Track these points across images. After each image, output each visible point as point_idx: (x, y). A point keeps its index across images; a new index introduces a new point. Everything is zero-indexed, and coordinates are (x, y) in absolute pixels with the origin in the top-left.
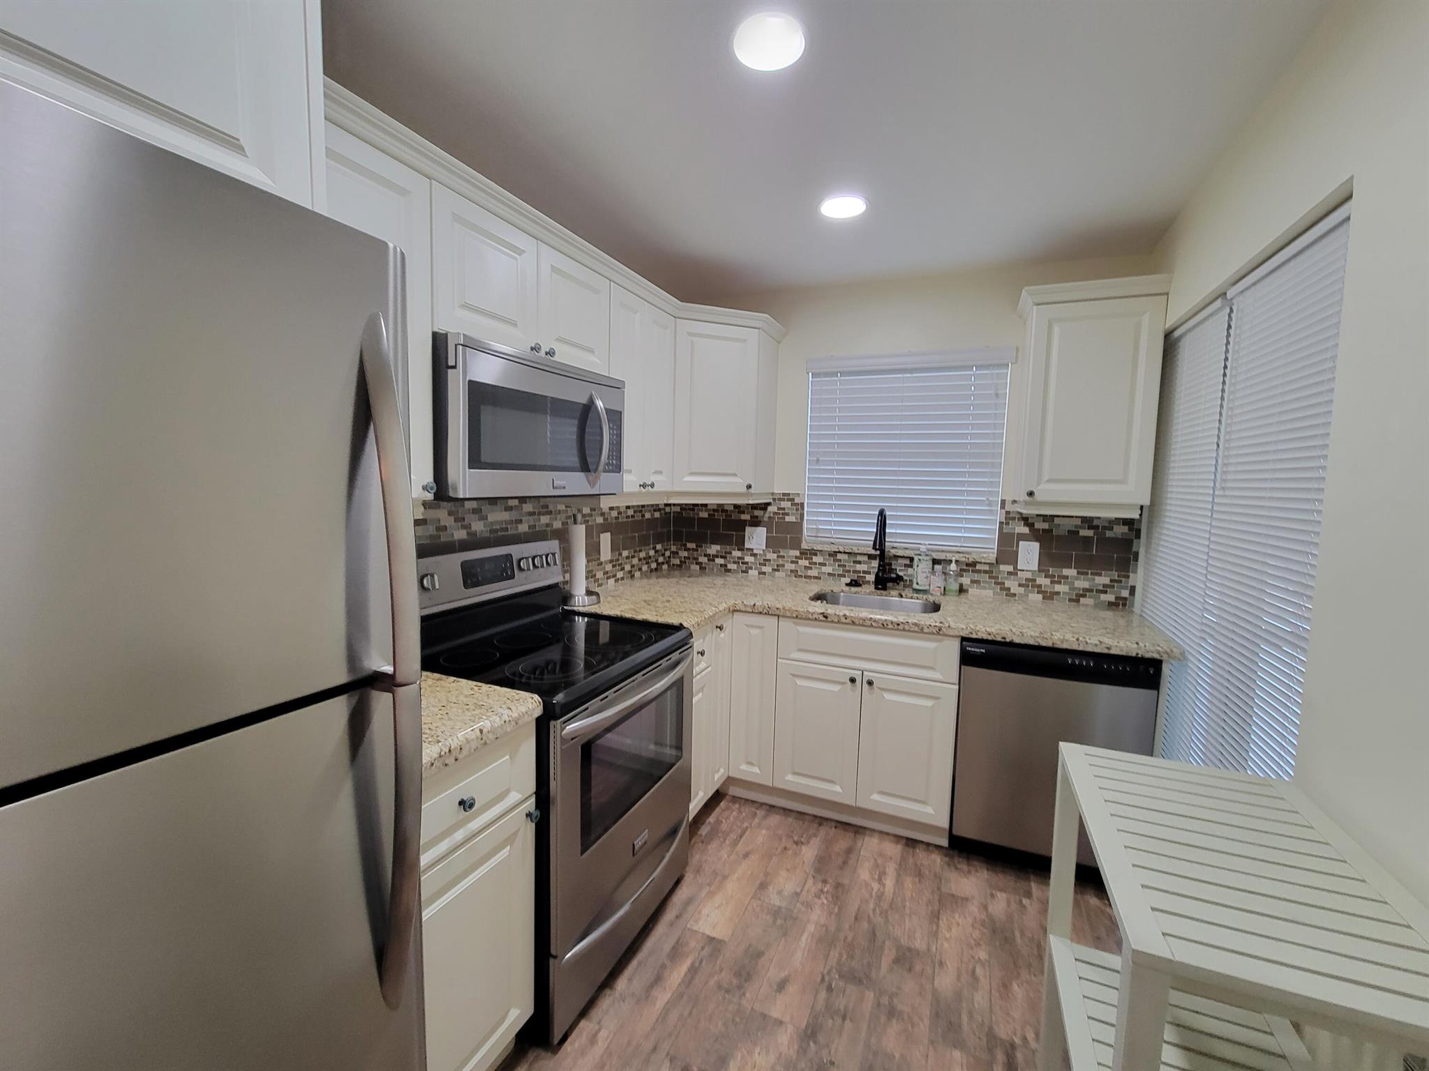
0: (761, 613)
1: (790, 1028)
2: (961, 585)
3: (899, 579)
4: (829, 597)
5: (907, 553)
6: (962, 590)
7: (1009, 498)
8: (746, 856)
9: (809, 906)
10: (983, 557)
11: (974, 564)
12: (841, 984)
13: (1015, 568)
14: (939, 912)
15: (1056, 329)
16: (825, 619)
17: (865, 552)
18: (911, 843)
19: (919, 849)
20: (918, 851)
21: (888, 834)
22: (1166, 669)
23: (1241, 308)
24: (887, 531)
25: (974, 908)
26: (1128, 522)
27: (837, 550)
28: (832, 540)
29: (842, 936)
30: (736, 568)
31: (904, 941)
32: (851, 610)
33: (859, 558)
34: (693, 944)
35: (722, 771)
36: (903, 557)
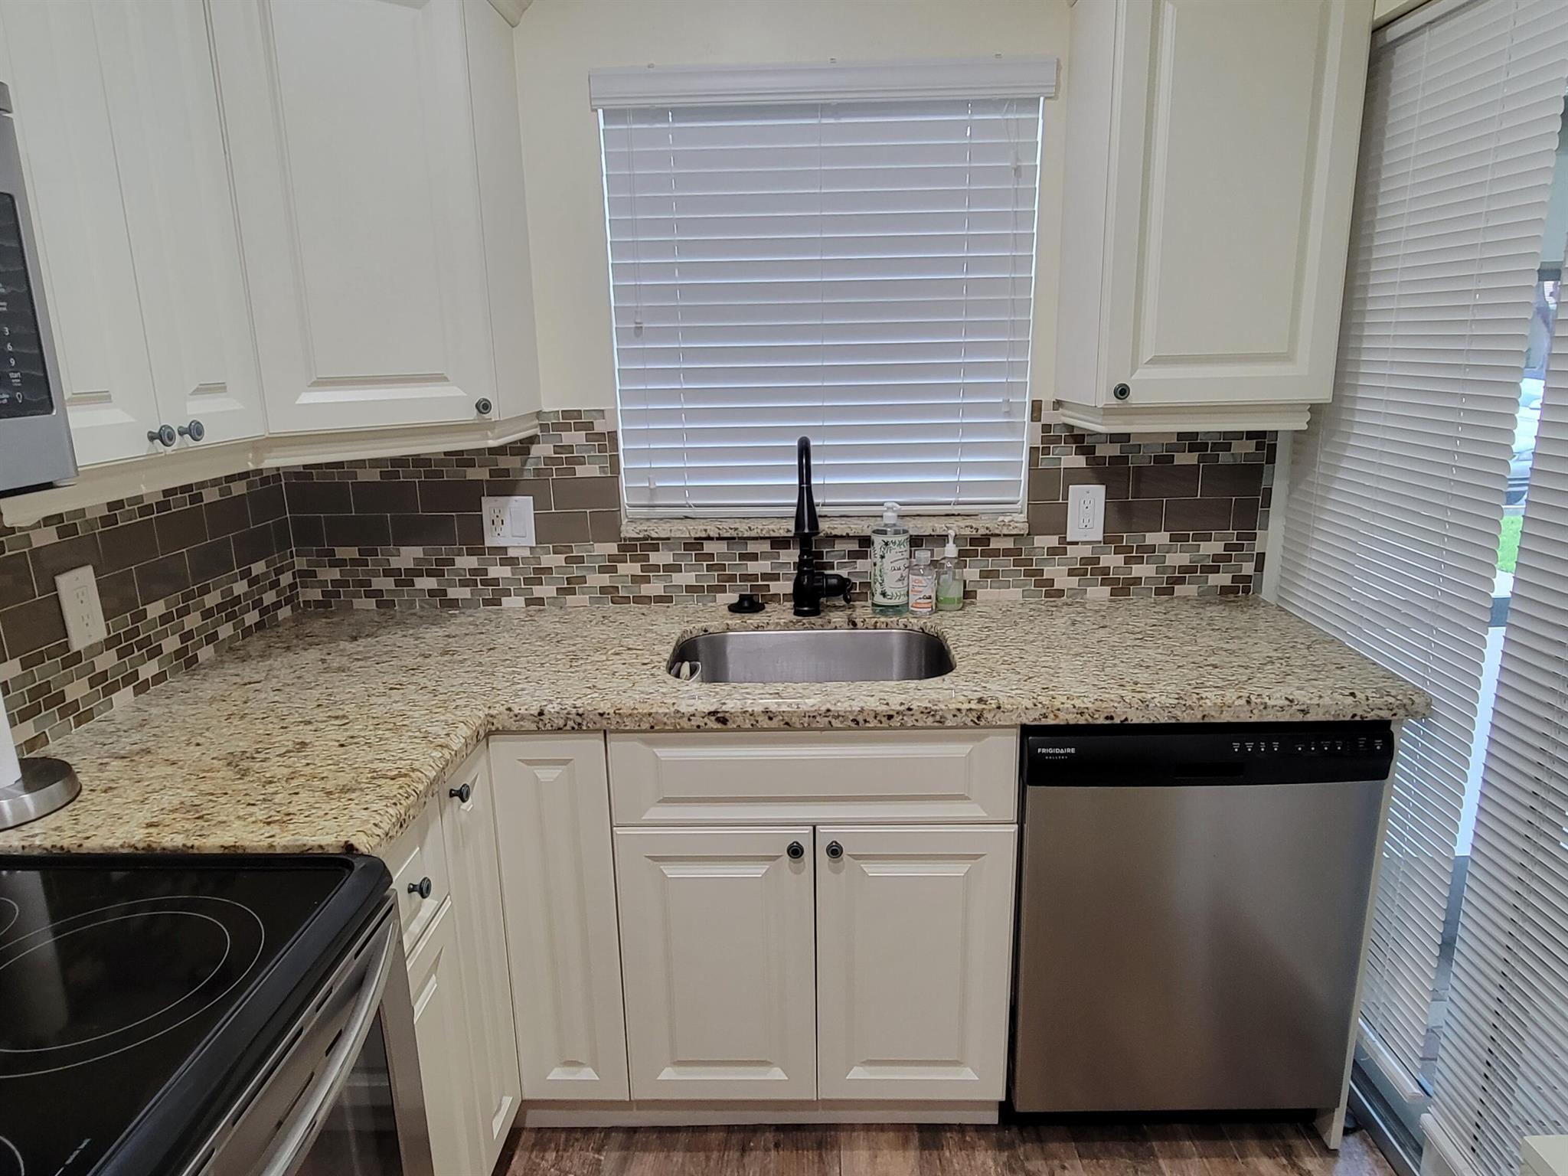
0: (559, 729)
2: (966, 586)
3: (843, 589)
5: (855, 527)
6: (968, 595)
10: (1003, 524)
16: (720, 725)
20: (947, 1154)
21: (881, 1128)
22: (1401, 738)
27: (704, 535)
28: (687, 512)
35: (508, 1101)
36: (848, 537)
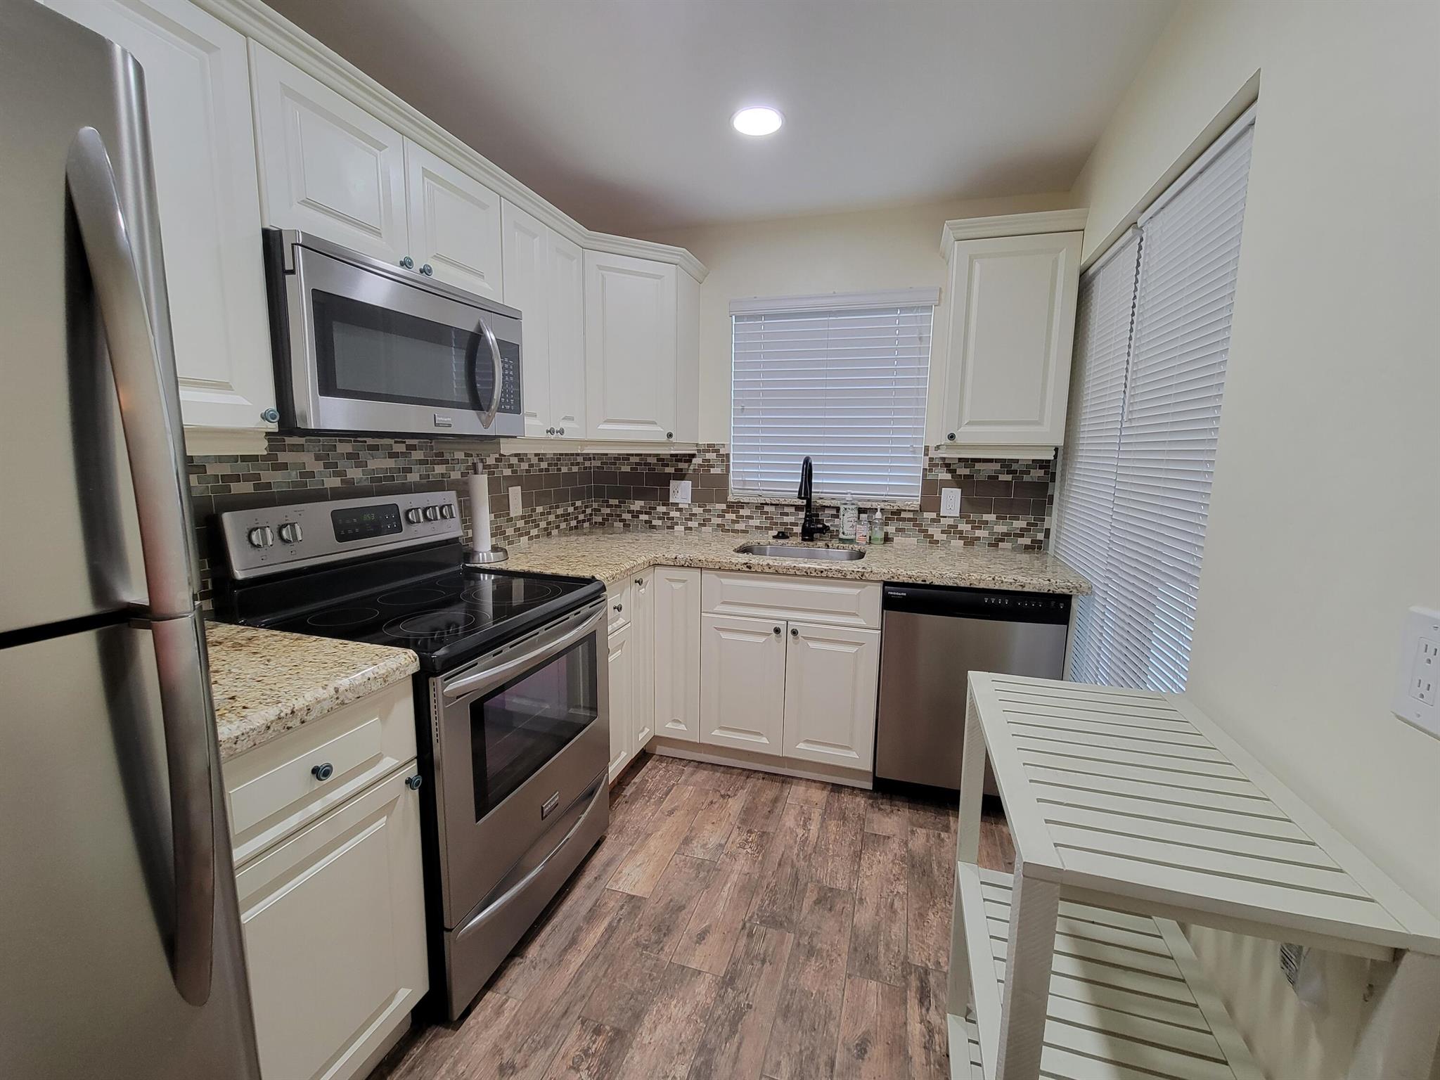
0: (683, 566)
1: (709, 977)
2: (886, 534)
3: (825, 529)
4: (755, 551)
5: (834, 503)
6: (887, 539)
7: (932, 445)
8: (671, 813)
9: (733, 857)
10: (907, 505)
11: (899, 512)
12: (763, 929)
13: (938, 515)
14: (861, 851)
15: (977, 266)
16: (748, 570)
17: (791, 503)
18: (837, 788)
19: (844, 794)
20: (843, 795)
21: (815, 781)
22: (1075, 604)
23: (1149, 235)
24: (813, 481)
25: (894, 846)
26: (1043, 465)
27: (764, 502)
28: (758, 492)
29: (765, 883)
30: (661, 524)
31: (826, 882)
32: (775, 559)
33: (786, 510)
34: (612, 904)
35: (647, 730)
36: (830, 507)
